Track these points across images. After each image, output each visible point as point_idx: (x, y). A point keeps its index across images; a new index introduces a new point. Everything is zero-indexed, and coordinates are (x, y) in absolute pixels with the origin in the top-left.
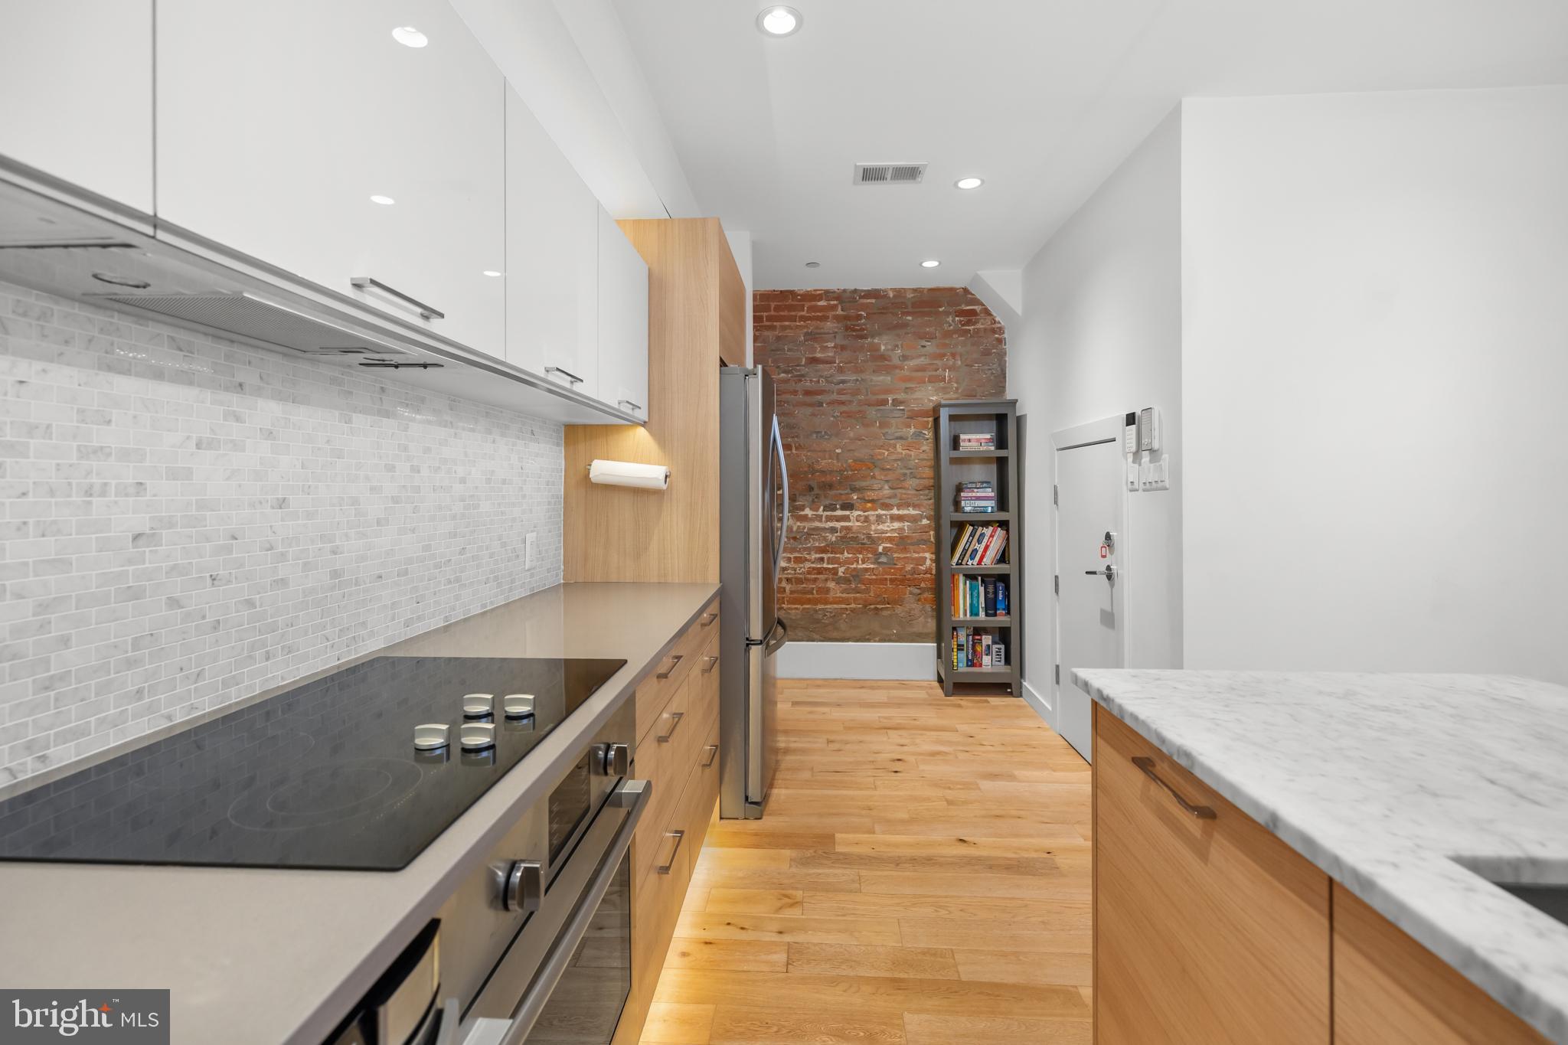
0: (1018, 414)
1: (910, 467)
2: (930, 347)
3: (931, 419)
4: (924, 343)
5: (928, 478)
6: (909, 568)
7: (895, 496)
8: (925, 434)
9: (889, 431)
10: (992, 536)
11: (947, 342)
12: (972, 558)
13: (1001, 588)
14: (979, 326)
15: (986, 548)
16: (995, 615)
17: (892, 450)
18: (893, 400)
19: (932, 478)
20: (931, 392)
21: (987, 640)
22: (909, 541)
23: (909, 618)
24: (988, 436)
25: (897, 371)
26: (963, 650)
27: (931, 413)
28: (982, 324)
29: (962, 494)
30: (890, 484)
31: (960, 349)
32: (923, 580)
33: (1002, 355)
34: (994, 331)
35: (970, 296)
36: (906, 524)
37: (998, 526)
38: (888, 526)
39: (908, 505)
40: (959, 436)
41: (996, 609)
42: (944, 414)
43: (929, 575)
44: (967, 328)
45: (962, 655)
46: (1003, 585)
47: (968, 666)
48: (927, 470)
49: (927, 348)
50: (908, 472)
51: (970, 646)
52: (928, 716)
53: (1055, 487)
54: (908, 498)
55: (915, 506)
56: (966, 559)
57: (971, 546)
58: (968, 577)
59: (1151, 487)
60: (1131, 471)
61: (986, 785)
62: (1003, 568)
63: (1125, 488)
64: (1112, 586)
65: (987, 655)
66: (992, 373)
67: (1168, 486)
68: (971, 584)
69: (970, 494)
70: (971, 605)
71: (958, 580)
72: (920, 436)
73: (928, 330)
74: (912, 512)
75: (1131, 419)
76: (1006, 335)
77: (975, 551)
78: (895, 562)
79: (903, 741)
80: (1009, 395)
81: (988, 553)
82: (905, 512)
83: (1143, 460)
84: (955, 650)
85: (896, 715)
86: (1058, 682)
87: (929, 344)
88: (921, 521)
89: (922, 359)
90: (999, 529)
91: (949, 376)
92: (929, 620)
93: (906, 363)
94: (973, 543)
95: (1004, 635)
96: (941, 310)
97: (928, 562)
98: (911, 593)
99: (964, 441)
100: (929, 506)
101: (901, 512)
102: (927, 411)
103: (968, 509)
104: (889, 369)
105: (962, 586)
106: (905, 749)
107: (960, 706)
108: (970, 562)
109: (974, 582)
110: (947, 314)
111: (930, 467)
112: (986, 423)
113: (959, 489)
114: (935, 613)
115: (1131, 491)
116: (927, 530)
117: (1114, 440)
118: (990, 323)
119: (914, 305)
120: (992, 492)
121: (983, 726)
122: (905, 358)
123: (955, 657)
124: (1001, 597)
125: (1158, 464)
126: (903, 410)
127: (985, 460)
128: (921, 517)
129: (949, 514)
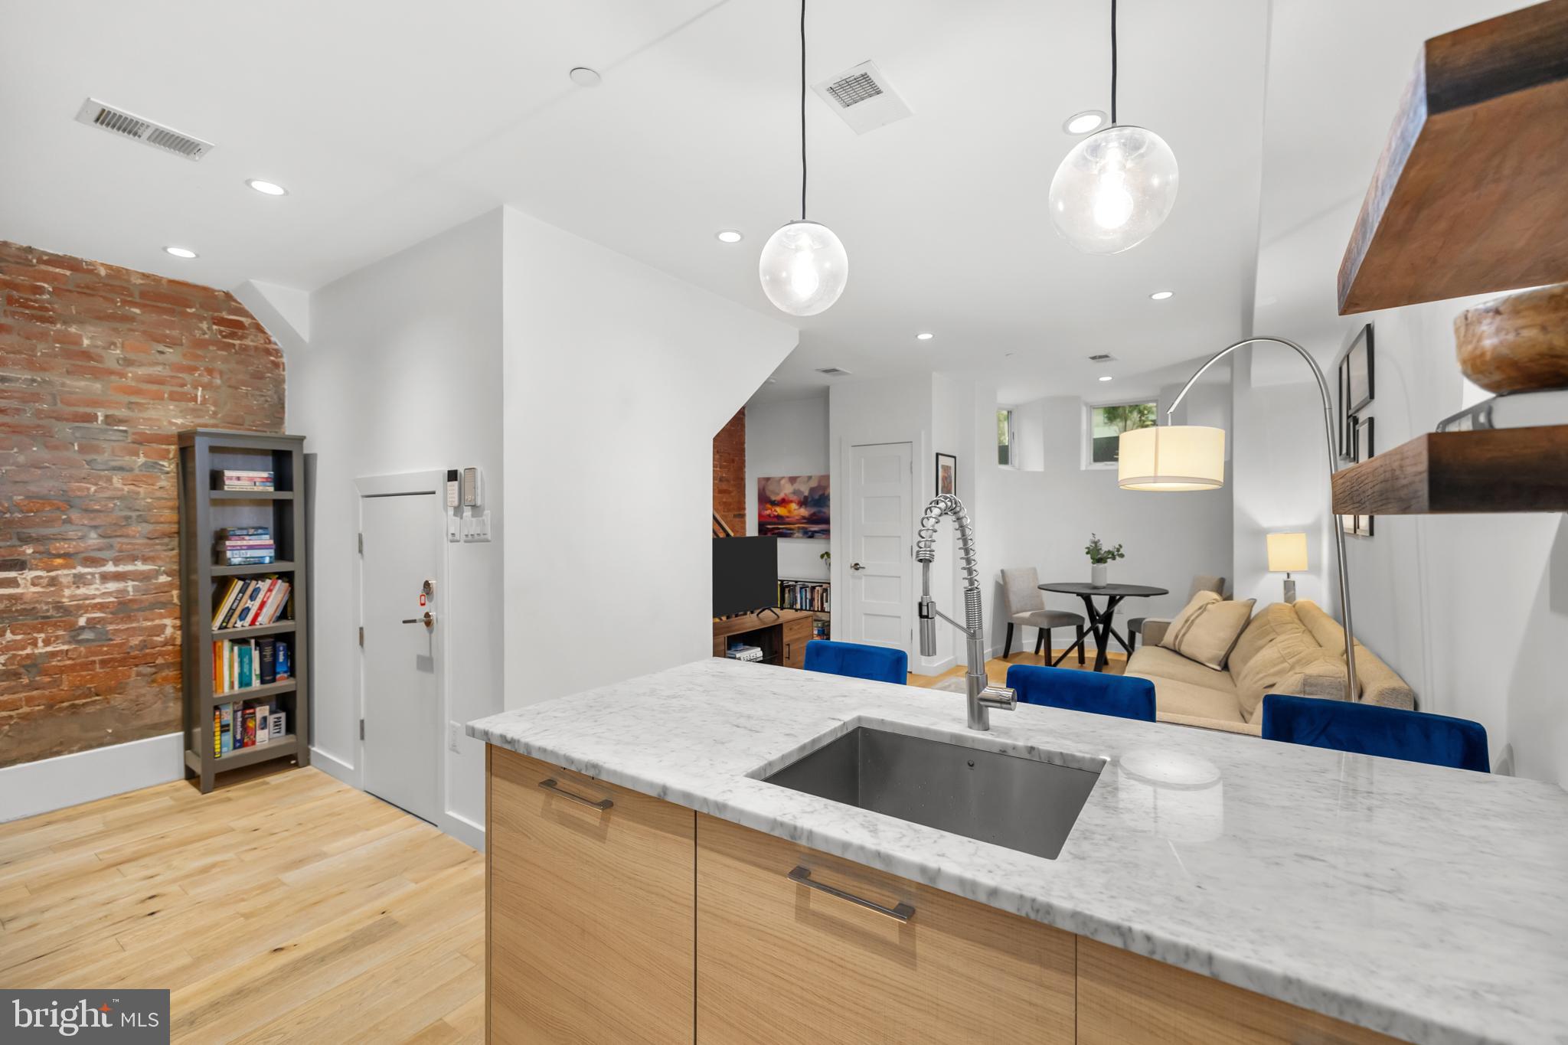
0: (305, 451)
1: (137, 508)
2: (172, 355)
3: (173, 447)
4: (161, 348)
5: (170, 523)
6: (135, 641)
7: (110, 547)
8: (163, 466)
9: (99, 458)
10: (270, 590)
11: (199, 352)
12: (242, 617)
13: (281, 648)
14: (248, 342)
15: (263, 605)
16: (274, 680)
17: (104, 485)
18: (107, 417)
19: (175, 523)
20: (173, 413)
21: (262, 711)
22: (135, 607)
23: (136, 708)
24: (265, 475)
25: (113, 378)
26: (228, 730)
27: (176, 439)
28: (252, 341)
29: (228, 543)
30: (100, 531)
31: (219, 365)
32: (161, 654)
33: (279, 382)
34: (268, 352)
35: (233, 303)
36: (130, 583)
37: (278, 578)
38: (97, 589)
39: (133, 559)
40: (223, 473)
41: (274, 673)
42: (201, 447)
43: (170, 648)
44: (231, 341)
45: (228, 738)
46: (285, 644)
47: (235, 748)
48: (167, 512)
49: (167, 356)
50: (134, 514)
51: (239, 724)
52: (179, 827)
53: (360, 536)
54: (134, 550)
55: (145, 560)
56: (233, 620)
57: (242, 604)
58: (235, 641)
59: (471, 539)
60: (453, 524)
61: (291, 877)
62: (286, 626)
63: (445, 539)
64: (431, 632)
65: (262, 729)
66: (267, 401)
67: (490, 538)
68: (240, 650)
69: (239, 543)
70: (241, 674)
71: (222, 648)
72: (155, 468)
73: (168, 332)
74: (140, 566)
75: (452, 476)
76: (285, 360)
77: (247, 610)
78: (110, 637)
79: (149, 872)
80: (290, 429)
81: (265, 610)
82: (129, 568)
83: (465, 514)
84: (218, 733)
85: (127, 843)
86: (362, 738)
87: (171, 350)
88: (157, 578)
89: (160, 368)
90: (280, 581)
91: (203, 396)
92: (171, 704)
93: (131, 369)
94: (244, 600)
95: (285, 703)
96: (189, 310)
97: (169, 631)
98: (138, 674)
99: (231, 478)
100: (171, 558)
101: (121, 568)
102: (172, 436)
103: (236, 561)
104: (97, 374)
105: (228, 655)
106: (158, 879)
107: (229, 800)
108: (239, 624)
109: (244, 647)
110: (201, 319)
111: (172, 508)
112: (258, 460)
113: (221, 536)
114: (180, 694)
115: (452, 541)
116: (166, 589)
117: (434, 493)
118: (262, 342)
119: (143, 295)
120: (270, 539)
121: (269, 812)
122: (128, 363)
123: (218, 742)
124: (281, 658)
125: (481, 519)
126: (125, 431)
127: (257, 501)
128: (157, 573)
129: (206, 570)
